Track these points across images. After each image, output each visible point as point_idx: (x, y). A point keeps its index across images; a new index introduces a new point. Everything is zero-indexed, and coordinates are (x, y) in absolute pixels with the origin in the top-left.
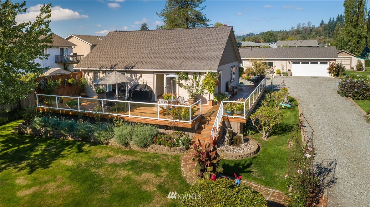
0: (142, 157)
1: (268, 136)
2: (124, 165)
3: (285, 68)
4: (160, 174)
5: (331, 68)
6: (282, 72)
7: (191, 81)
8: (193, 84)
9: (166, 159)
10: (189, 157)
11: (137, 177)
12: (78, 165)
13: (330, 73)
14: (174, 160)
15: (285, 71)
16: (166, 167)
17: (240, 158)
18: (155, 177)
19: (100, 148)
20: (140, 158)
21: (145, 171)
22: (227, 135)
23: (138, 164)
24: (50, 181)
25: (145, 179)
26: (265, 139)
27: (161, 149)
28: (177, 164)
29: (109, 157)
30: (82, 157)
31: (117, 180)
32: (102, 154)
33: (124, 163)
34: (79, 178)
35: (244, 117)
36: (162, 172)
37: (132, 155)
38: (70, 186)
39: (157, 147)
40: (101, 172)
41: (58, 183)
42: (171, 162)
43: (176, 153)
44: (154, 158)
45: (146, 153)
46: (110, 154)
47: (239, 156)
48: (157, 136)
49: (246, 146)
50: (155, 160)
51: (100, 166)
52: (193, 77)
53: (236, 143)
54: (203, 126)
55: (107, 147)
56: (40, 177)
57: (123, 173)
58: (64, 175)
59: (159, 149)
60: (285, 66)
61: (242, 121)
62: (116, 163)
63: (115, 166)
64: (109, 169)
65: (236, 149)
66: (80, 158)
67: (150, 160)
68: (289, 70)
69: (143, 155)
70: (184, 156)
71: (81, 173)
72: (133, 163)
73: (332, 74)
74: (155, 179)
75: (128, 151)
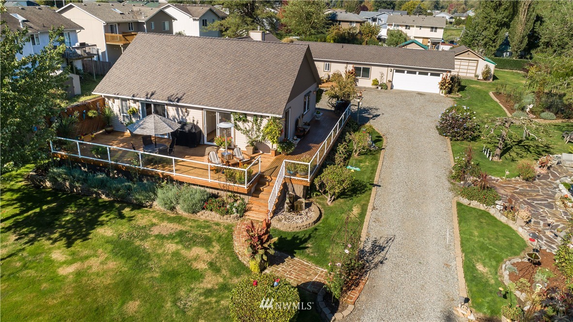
0: (191, 227)
1: (334, 200)
2: (171, 237)
3: (385, 77)
4: (211, 249)
5: (443, 83)
6: (379, 84)
7: (250, 124)
8: (253, 128)
9: (217, 230)
10: (243, 227)
11: (186, 252)
12: (119, 236)
13: (441, 89)
14: (226, 231)
15: (385, 82)
16: (218, 240)
17: (297, 230)
18: (206, 253)
19: (141, 213)
20: (189, 228)
21: (195, 245)
22: (287, 201)
23: (187, 236)
24: (91, 256)
25: (195, 255)
26: (329, 204)
27: (212, 216)
28: (230, 236)
29: (153, 225)
30: (122, 225)
31: (165, 255)
32: (145, 220)
33: (171, 235)
34: (123, 253)
35: (308, 180)
36: (213, 247)
37: (179, 223)
38: (115, 263)
39: (207, 214)
40: (147, 245)
41: (101, 259)
42: (223, 234)
43: (228, 221)
44: (204, 228)
45: (195, 221)
46: (155, 221)
47: (297, 227)
48: (207, 201)
49: (307, 213)
50: (206, 231)
51: (144, 238)
52: (252, 120)
53: (297, 209)
54: (261, 188)
55: (150, 212)
56: (78, 251)
57: (171, 247)
58: (106, 249)
59: (210, 216)
60: (386, 74)
61: (305, 184)
62: (161, 233)
63: (160, 237)
64: (155, 242)
65: (296, 217)
66: (120, 227)
67: (200, 230)
68: (390, 81)
69: (192, 223)
70: (238, 226)
71: (124, 247)
72: (181, 234)
73: (444, 91)
74: (205, 254)
75: (174, 218)
